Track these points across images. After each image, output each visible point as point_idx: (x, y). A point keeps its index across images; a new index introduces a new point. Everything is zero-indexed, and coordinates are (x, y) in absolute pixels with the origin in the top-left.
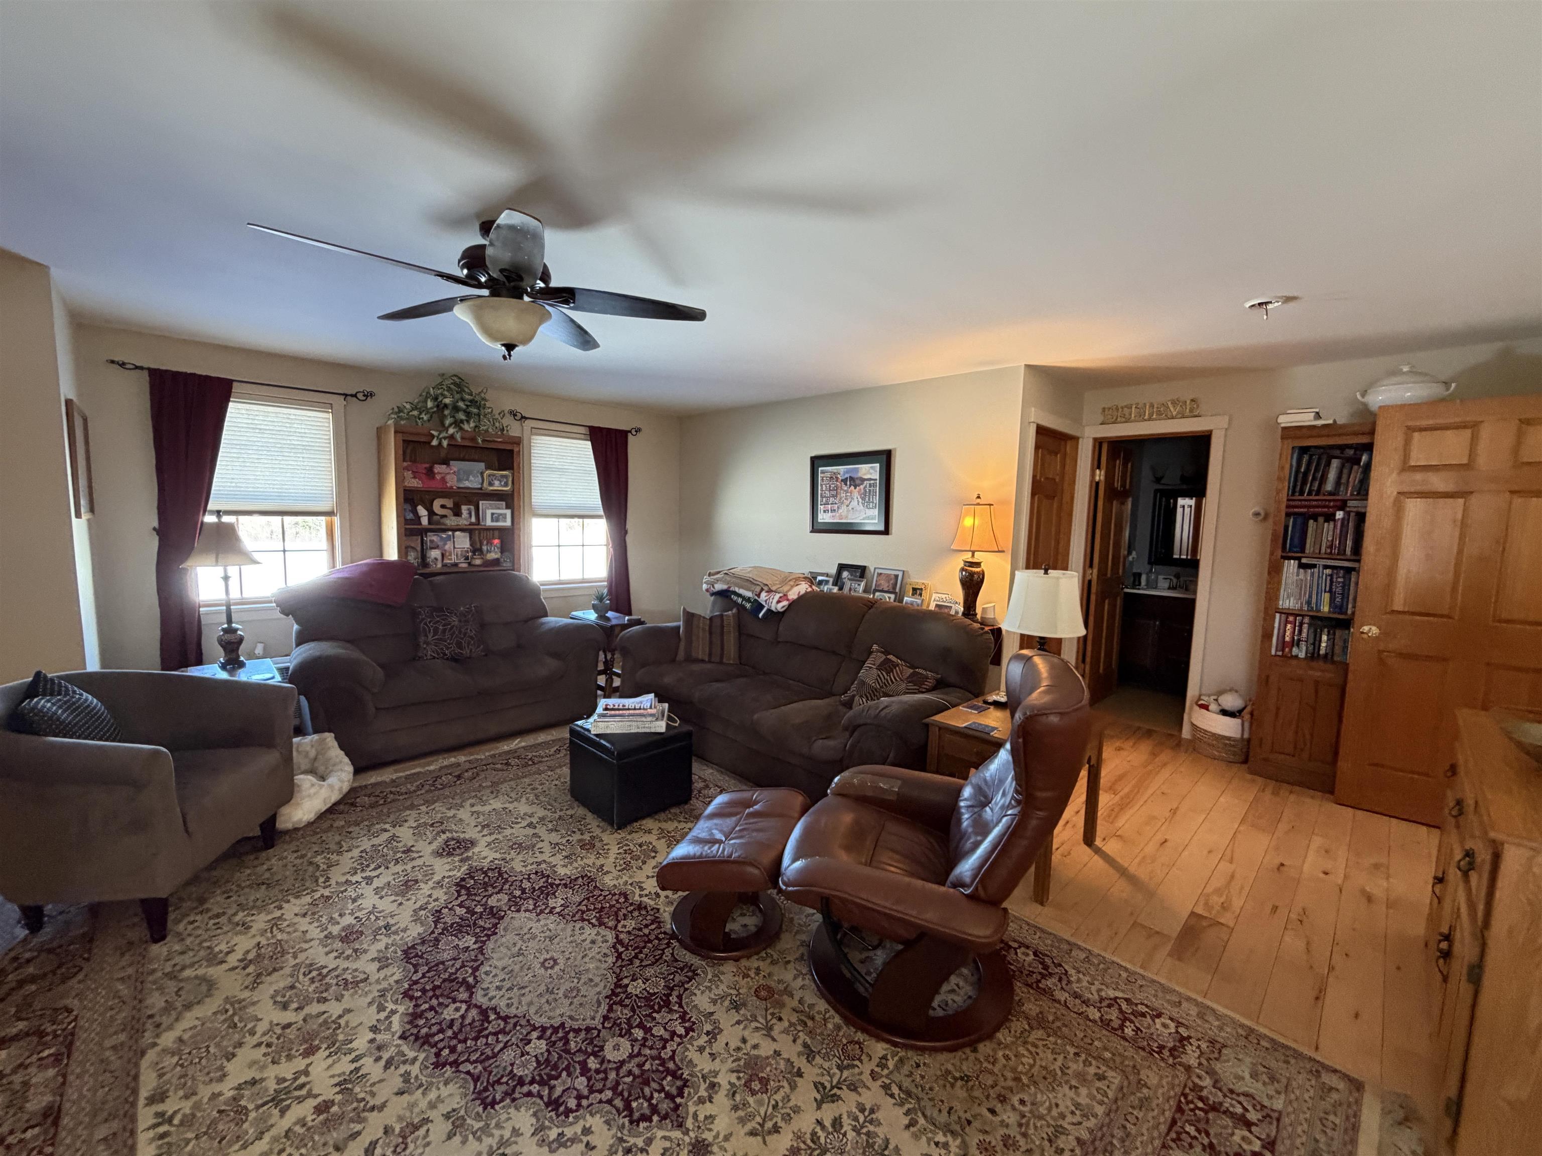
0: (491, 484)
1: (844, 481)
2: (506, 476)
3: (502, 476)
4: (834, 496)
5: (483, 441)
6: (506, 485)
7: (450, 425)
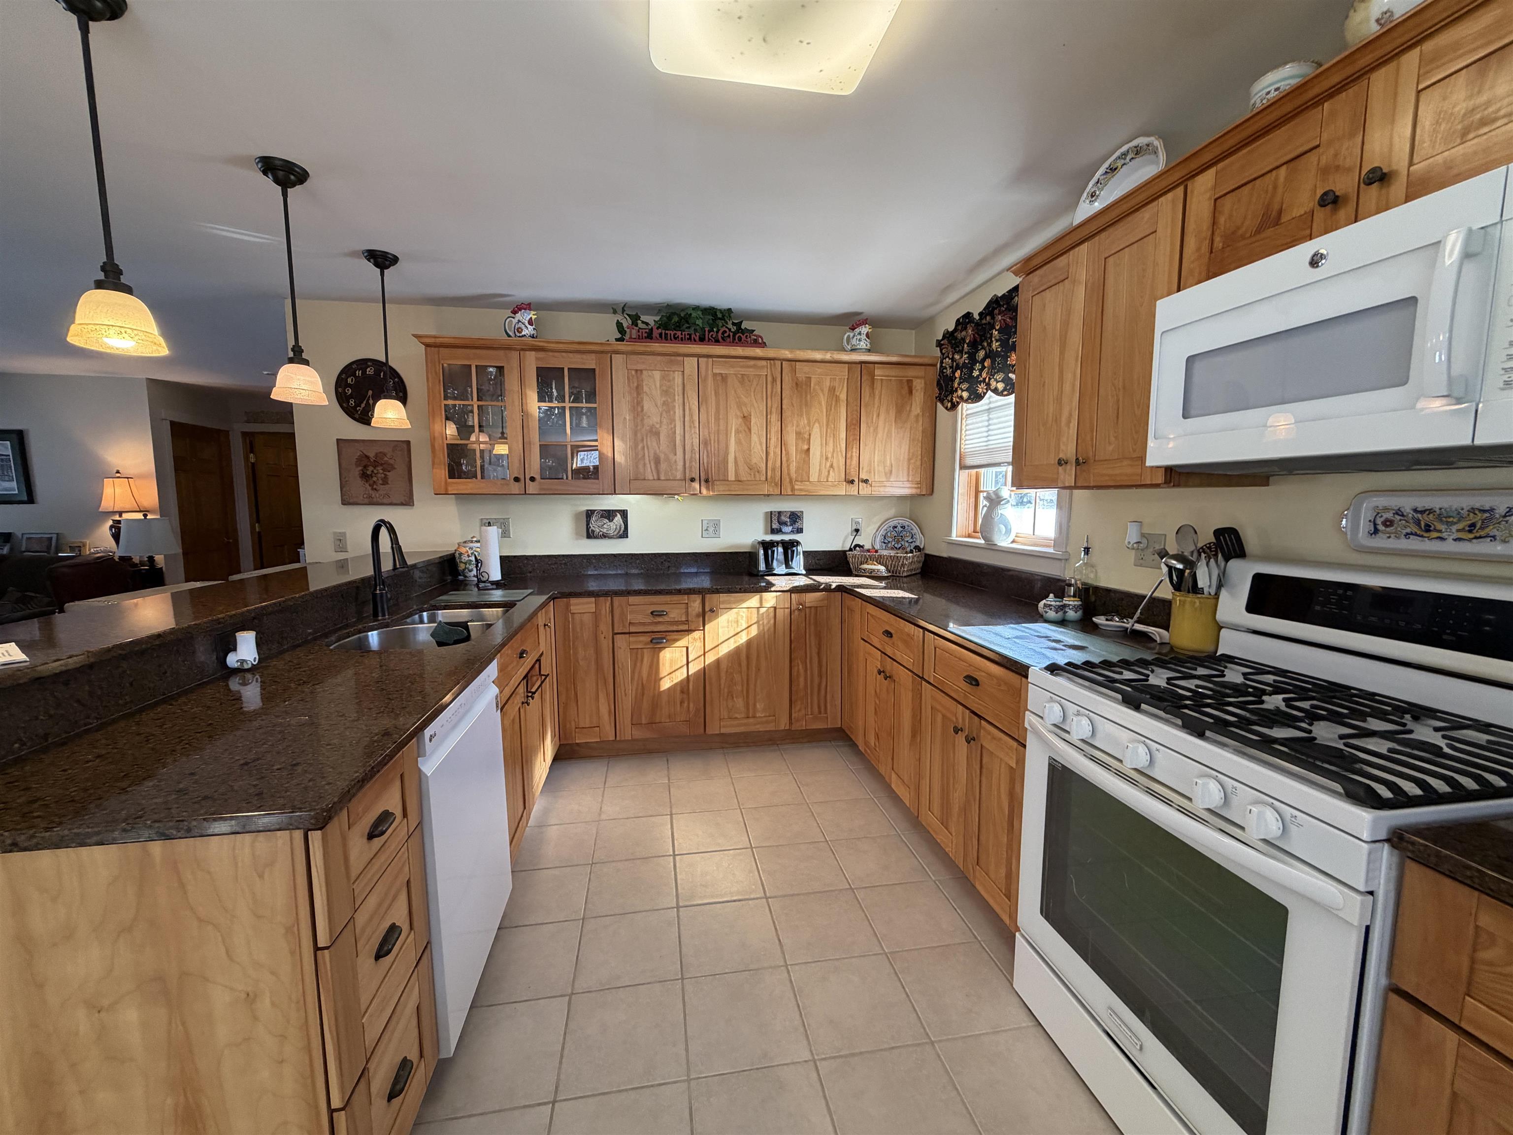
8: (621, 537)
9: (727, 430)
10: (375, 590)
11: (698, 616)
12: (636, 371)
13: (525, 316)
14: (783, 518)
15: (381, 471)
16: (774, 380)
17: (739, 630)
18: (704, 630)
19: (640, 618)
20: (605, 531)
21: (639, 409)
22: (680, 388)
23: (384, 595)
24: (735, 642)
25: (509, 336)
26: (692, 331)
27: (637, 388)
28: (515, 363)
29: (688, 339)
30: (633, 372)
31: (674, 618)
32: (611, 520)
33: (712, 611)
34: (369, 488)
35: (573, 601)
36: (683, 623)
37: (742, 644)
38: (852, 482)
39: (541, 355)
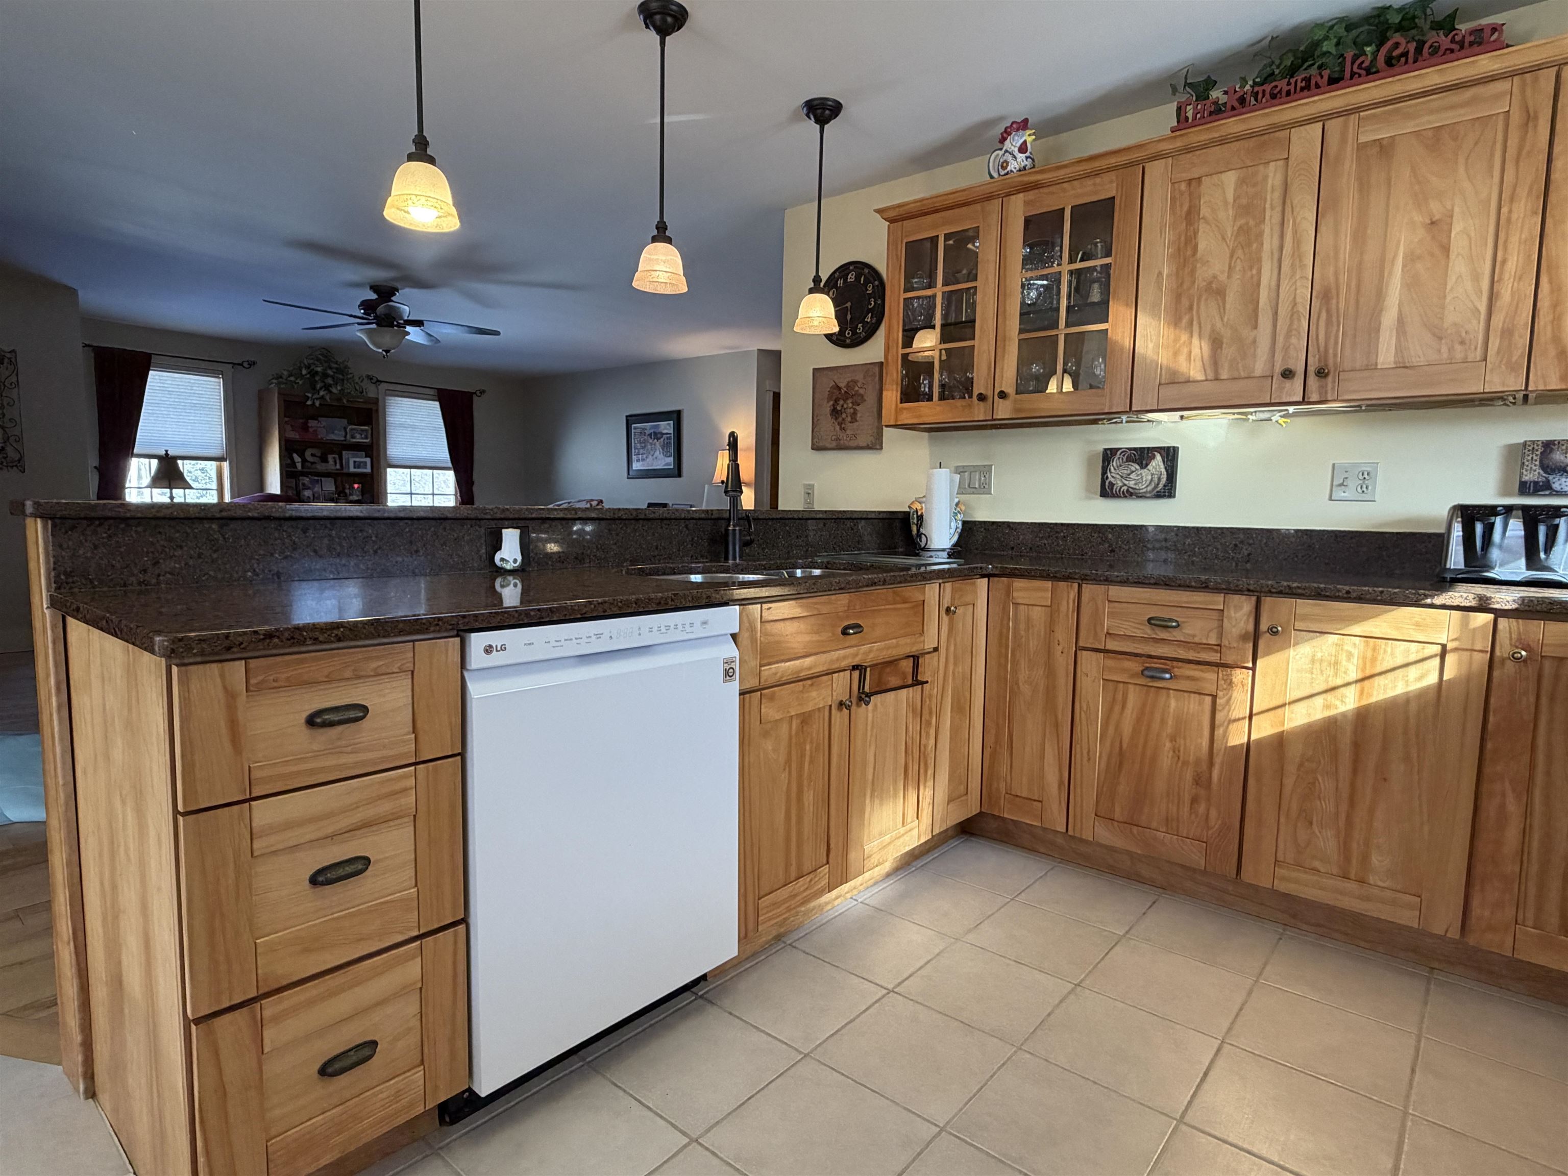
0: (353, 437)
1: (650, 435)
2: (366, 431)
3: (362, 430)
4: (643, 448)
5: (348, 401)
6: (366, 438)
7: (321, 388)
8: (1159, 496)
9: (1383, 260)
10: (729, 525)
11: (1244, 637)
12: (1190, 182)
13: (1013, 143)
14: (1557, 458)
15: (850, 405)
16: (1530, 118)
17: (1339, 682)
18: (1253, 669)
19: (1126, 627)
20: (1132, 484)
21: (1189, 253)
22: (1277, 194)
23: (737, 532)
24: (1327, 707)
25: (992, 177)
26: (1314, 71)
27: (1189, 213)
28: (994, 219)
29: (1302, 89)
30: (1183, 186)
31: (1194, 636)
32: (1143, 466)
33: (1273, 631)
34: (838, 428)
35: (1018, 583)
36: (1208, 647)
37: (1344, 715)
39: (1031, 195)
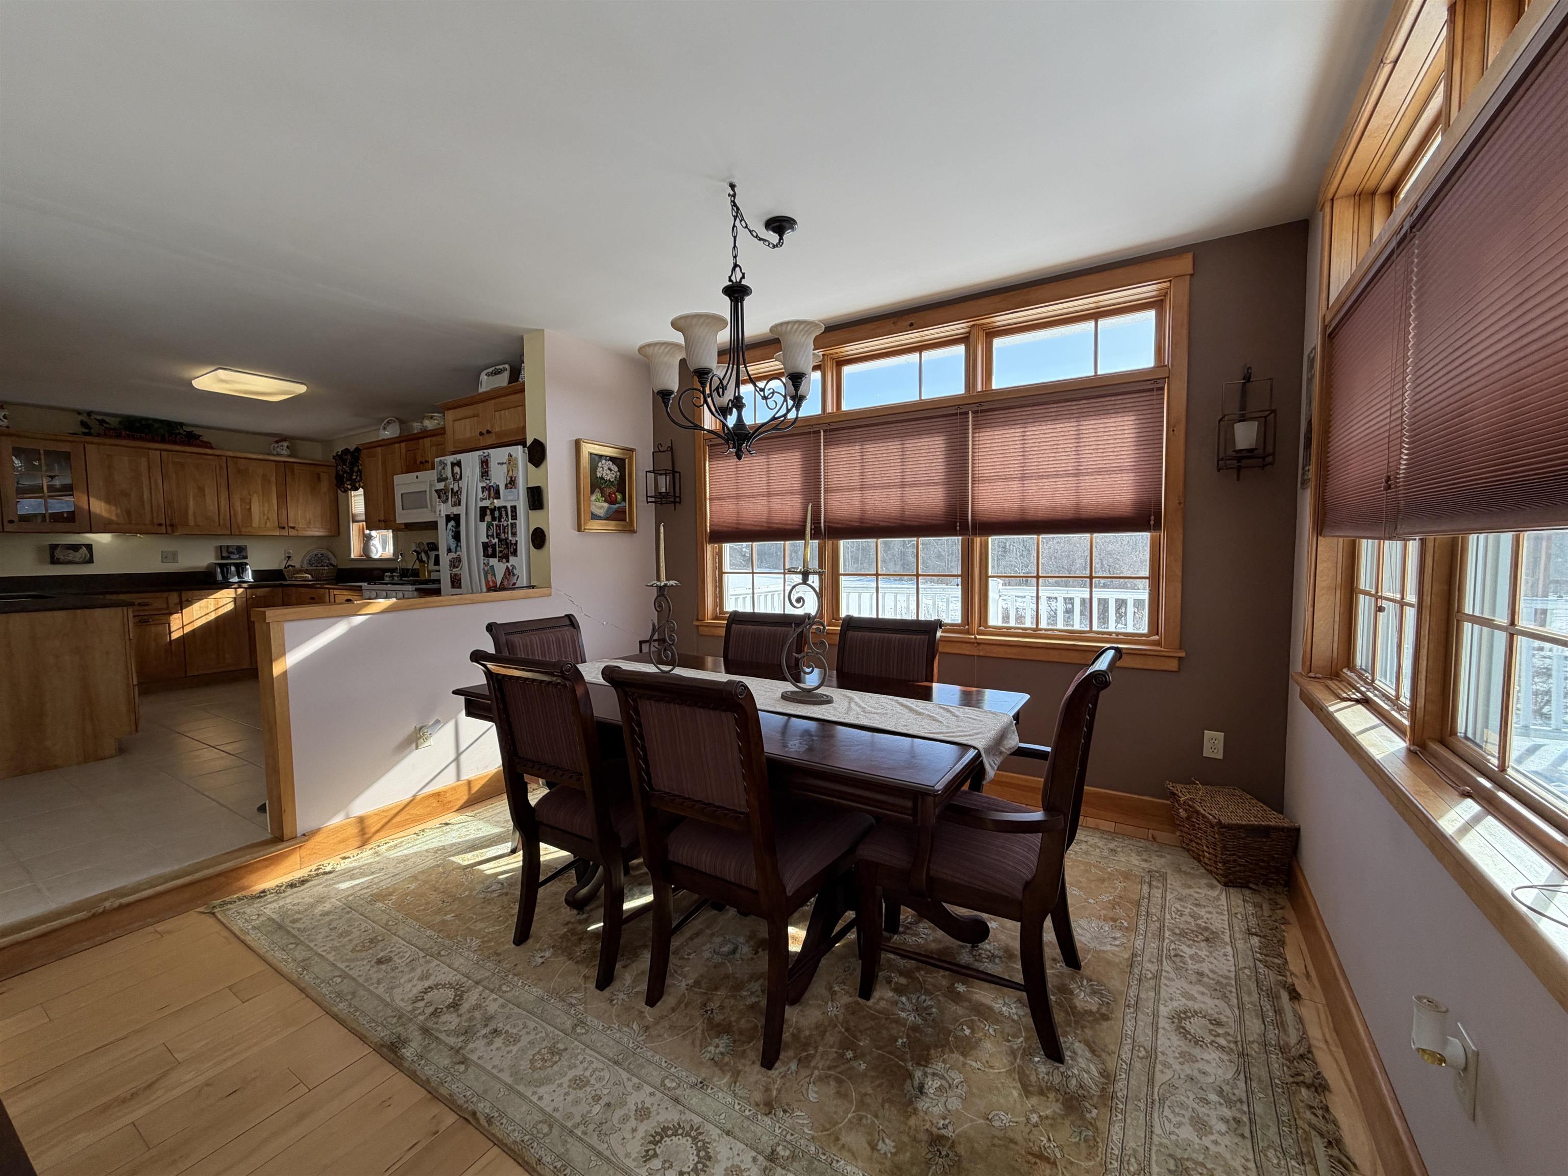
8: (86, 563)
9: (186, 496)
11: (176, 604)
12: (108, 455)
14: (231, 550)
16: (221, 468)
18: (182, 612)
20: (70, 559)
21: (111, 479)
22: (146, 468)
24: (207, 619)
26: (154, 435)
27: (108, 466)
30: (104, 456)
31: (158, 606)
32: (76, 551)
38: (284, 528)
